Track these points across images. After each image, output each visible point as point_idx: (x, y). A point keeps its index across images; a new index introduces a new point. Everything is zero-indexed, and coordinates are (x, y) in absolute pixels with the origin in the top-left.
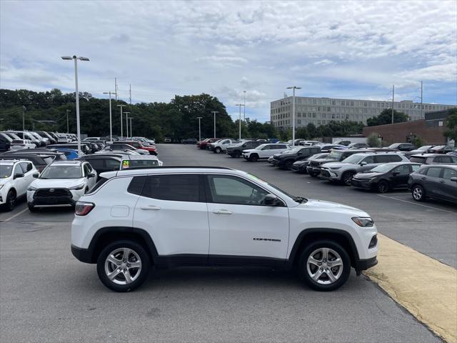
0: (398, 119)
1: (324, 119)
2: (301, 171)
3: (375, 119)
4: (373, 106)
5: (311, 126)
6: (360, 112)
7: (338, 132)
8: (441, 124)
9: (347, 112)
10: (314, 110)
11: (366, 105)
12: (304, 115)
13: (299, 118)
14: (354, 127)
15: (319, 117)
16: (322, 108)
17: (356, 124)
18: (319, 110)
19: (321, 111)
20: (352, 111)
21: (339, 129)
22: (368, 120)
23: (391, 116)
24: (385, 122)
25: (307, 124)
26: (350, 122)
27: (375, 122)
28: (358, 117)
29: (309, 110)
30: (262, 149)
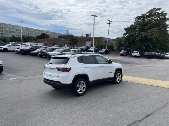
0: (47, 37)
1: (19, 34)
2: (35, 55)
3: (39, 36)
4: (38, 31)
5: (13, 37)
6: (33, 33)
7: (25, 40)
8: (63, 40)
9: (28, 32)
10: (14, 30)
11: (35, 31)
12: (10, 32)
13: (8, 33)
14: (32, 38)
15: (16, 33)
16: (17, 30)
17: (32, 37)
18: (16, 30)
19: (17, 31)
20: (30, 33)
21: (26, 39)
22: (36, 36)
23: (45, 36)
24: (43, 38)
25: (12, 36)
26: (30, 36)
27: (39, 37)
28: (32, 35)
29: (12, 30)
30: (9, 46)
